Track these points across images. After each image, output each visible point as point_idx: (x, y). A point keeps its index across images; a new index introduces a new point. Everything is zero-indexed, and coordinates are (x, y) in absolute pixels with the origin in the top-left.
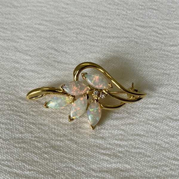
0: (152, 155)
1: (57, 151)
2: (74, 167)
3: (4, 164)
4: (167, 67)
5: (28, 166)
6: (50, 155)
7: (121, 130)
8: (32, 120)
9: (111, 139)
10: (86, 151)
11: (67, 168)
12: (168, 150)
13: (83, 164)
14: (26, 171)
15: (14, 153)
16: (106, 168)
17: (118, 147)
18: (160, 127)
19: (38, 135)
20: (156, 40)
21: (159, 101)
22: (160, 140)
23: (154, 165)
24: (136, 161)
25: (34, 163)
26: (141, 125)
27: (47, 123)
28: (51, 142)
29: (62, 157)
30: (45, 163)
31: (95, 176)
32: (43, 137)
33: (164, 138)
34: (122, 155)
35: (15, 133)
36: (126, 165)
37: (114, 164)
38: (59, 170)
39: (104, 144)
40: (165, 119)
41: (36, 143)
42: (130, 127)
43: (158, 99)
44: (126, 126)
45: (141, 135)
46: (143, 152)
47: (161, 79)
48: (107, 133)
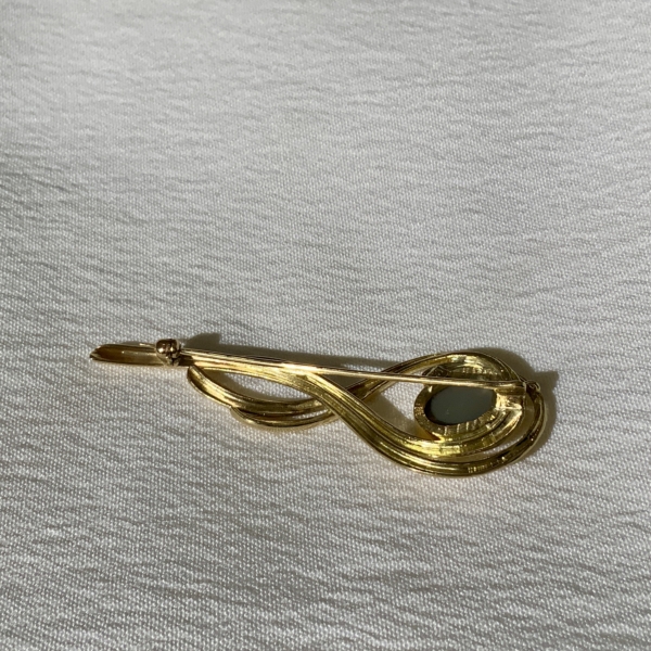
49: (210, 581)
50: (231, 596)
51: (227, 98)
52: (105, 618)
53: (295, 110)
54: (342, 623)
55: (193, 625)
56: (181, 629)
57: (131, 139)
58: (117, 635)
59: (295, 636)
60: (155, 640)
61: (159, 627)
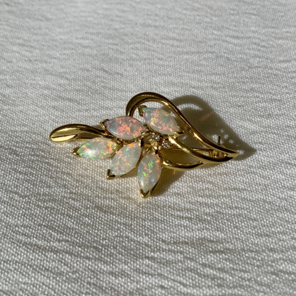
0: (260, 218)
1: (105, 213)
2: (133, 236)
3: (18, 231)
4: (276, 90)
5: (58, 234)
6: (94, 219)
7: (207, 183)
8: (68, 168)
9: (192, 196)
10: (151, 214)
11: (120, 238)
12: (286, 209)
13: (147, 232)
14: (53, 242)
15: (35, 216)
16: (185, 238)
17: (203, 207)
18: (271, 176)
19: (76, 190)
20: (258, 55)
21: (266, 139)
22: (271, 195)
23: (264, 233)
24: (234, 227)
25: (67, 230)
26: (239, 175)
27: (90, 174)
28: (96, 200)
29: (113, 221)
30: (84, 230)
31: (167, 249)
32: (83, 192)
33: (279, 193)
34: (210, 218)
35: (39, 186)
36: (218, 233)
37: (197, 232)
38: (107, 241)
39: (182, 203)
40: (278, 164)
41: (72, 202)
42: (223, 177)
43: (266, 136)
44: (216, 176)
45: (239, 189)
46: (245, 214)
47: (269, 107)
48: (186, 187)
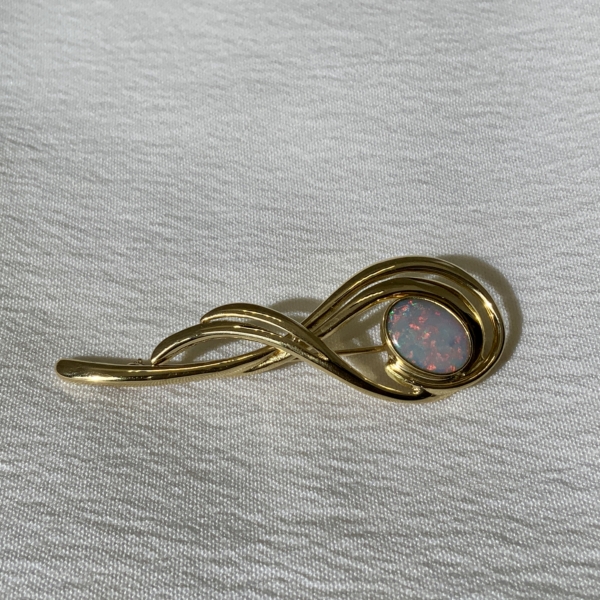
49: (153, 519)
50: (172, 534)
51: (194, 69)
52: (50, 551)
53: (258, 82)
54: (277, 564)
55: (134, 559)
56: (122, 563)
57: (101, 104)
58: (60, 567)
59: (232, 574)
60: (96, 573)
61: (101, 561)
